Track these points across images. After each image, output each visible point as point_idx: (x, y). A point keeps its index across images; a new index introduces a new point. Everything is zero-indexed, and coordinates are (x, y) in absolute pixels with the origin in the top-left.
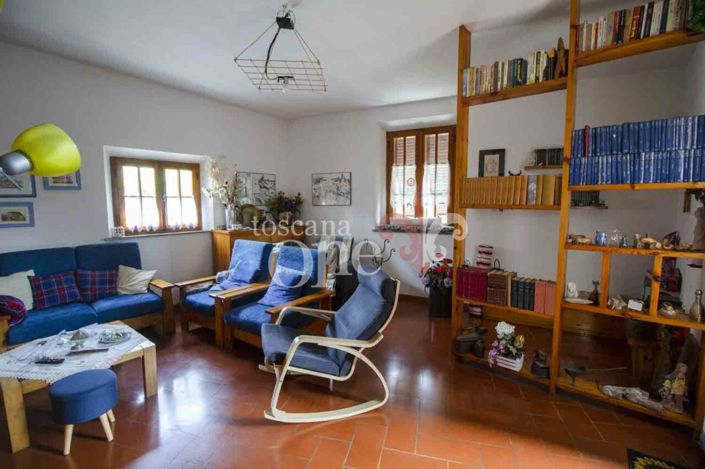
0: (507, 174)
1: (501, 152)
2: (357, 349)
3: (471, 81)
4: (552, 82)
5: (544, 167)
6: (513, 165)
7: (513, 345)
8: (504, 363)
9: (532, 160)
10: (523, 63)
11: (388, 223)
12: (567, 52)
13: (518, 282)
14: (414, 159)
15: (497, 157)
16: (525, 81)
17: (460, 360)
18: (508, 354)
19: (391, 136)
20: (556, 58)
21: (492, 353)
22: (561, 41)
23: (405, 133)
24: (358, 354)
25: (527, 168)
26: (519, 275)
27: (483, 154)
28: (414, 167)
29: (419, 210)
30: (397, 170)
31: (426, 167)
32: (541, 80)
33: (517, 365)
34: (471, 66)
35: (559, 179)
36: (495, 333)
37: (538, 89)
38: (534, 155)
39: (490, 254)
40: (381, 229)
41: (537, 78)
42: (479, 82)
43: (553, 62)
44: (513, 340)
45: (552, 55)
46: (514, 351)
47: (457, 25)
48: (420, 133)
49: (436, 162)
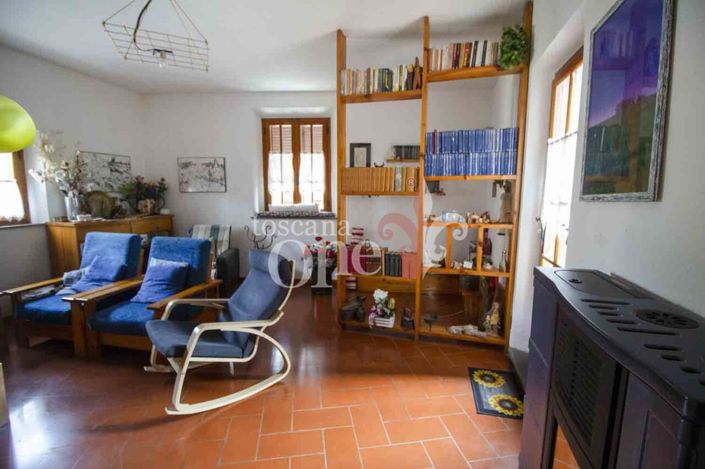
0: (373, 166)
1: (368, 146)
2: (259, 328)
3: (348, 82)
4: (410, 93)
5: (401, 160)
6: (377, 159)
7: (387, 307)
8: (383, 323)
9: (392, 154)
10: (390, 73)
11: (267, 209)
12: (421, 69)
13: (389, 255)
14: (291, 147)
15: (364, 150)
16: (391, 88)
17: (344, 327)
18: (384, 315)
19: (267, 123)
20: (413, 73)
21: (372, 316)
22: (417, 59)
23: (281, 121)
24: (260, 333)
25: (388, 161)
26: (390, 250)
27: (353, 146)
28: (291, 156)
29: (297, 197)
30: (274, 157)
31: (302, 156)
32: (403, 89)
33: (390, 323)
34: (348, 67)
35: (418, 170)
36: (373, 299)
37: (400, 96)
38: (394, 150)
39: (361, 235)
40: (260, 216)
41: (400, 88)
42: (355, 84)
43: (411, 75)
44: (386, 303)
45: (411, 71)
46: (388, 312)
47: (335, 28)
48: (296, 122)
49: (312, 152)
